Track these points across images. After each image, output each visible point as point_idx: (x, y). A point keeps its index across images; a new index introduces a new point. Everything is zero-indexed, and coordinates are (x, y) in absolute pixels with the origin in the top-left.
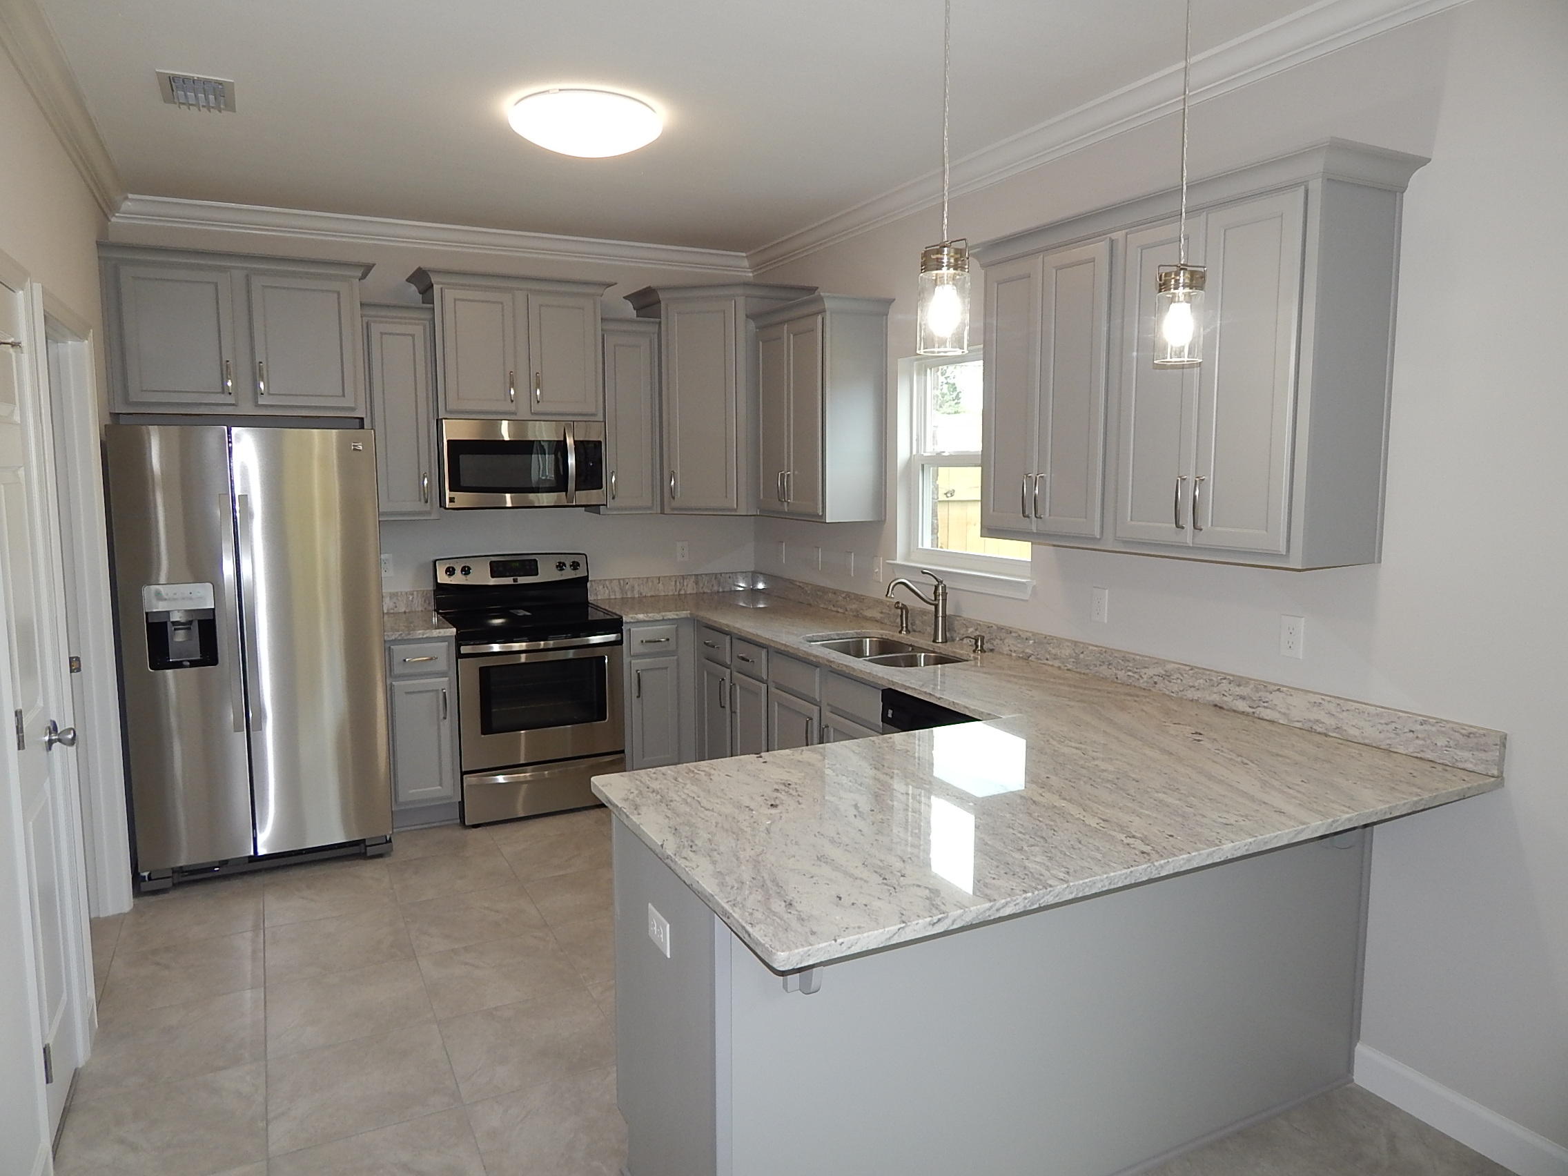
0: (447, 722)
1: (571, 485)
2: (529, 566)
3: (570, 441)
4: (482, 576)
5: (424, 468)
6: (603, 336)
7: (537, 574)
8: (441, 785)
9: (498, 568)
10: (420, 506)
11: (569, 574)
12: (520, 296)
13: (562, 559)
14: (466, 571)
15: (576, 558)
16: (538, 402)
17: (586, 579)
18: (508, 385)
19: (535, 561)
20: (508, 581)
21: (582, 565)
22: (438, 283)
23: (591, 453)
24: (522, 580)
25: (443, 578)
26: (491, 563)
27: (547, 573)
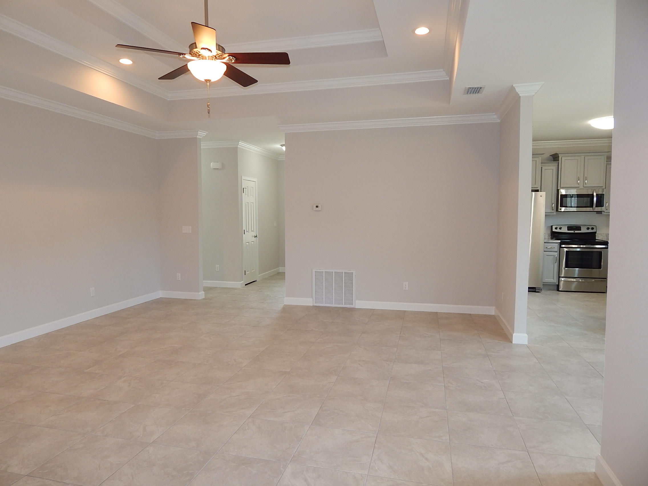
0: (556, 263)
1: (594, 206)
2: (579, 228)
3: (595, 194)
4: (565, 230)
5: (553, 202)
6: (606, 165)
7: (581, 230)
8: (553, 279)
9: (569, 228)
10: (551, 211)
11: (590, 231)
12: (583, 157)
13: (589, 227)
14: (560, 229)
15: (593, 227)
16: (586, 184)
17: (596, 232)
18: (578, 180)
19: (581, 227)
20: (572, 232)
21: (595, 229)
22: (560, 156)
23: (600, 198)
24: (576, 232)
25: (554, 230)
26: (568, 227)
27: (584, 230)
